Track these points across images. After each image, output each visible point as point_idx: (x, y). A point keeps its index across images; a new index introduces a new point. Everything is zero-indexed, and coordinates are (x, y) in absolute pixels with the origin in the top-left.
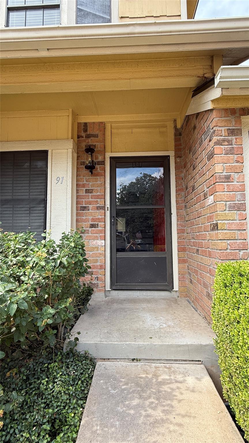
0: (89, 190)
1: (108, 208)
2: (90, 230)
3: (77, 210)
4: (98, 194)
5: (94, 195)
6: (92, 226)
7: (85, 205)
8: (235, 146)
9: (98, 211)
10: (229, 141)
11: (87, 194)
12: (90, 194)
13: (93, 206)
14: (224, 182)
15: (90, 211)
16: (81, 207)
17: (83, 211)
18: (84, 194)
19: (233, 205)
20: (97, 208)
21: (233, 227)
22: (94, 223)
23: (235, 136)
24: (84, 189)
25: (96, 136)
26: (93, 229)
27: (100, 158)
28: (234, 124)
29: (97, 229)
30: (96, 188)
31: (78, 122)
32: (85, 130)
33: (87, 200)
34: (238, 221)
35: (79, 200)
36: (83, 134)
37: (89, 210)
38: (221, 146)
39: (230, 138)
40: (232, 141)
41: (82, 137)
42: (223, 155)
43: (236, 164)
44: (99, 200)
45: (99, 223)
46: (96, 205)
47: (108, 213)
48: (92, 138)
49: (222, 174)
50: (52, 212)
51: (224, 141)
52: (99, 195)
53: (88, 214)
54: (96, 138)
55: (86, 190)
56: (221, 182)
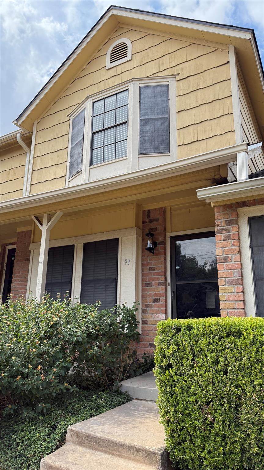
0: (152, 268)
1: (169, 283)
2: (153, 305)
3: (142, 286)
4: (160, 271)
5: (156, 272)
6: (155, 301)
7: (149, 281)
8: (232, 233)
9: (159, 287)
10: (227, 230)
11: (150, 272)
12: (153, 272)
13: (155, 282)
14: (224, 262)
15: (153, 287)
16: (145, 283)
17: (147, 287)
18: (148, 272)
19: (231, 280)
20: (159, 284)
21: (232, 298)
22: (156, 298)
23: (231, 225)
24: (148, 267)
25: (157, 220)
26: (156, 303)
27: (161, 239)
28: (230, 216)
29: (159, 303)
30: (158, 266)
31: (143, 210)
32: (149, 216)
33: (151, 277)
34: (236, 294)
35: (144, 277)
36: (147, 220)
37: (152, 286)
38: (221, 235)
39: (227, 227)
40: (229, 229)
41: (146, 222)
42: (223, 241)
43: (234, 247)
44: (159, 277)
45: (161, 298)
46: (158, 282)
47: (169, 288)
48: (154, 222)
49: (222, 256)
50: (121, 290)
51: (223, 230)
53: (151, 290)
54: (157, 222)
55: (150, 268)
56: (221, 263)
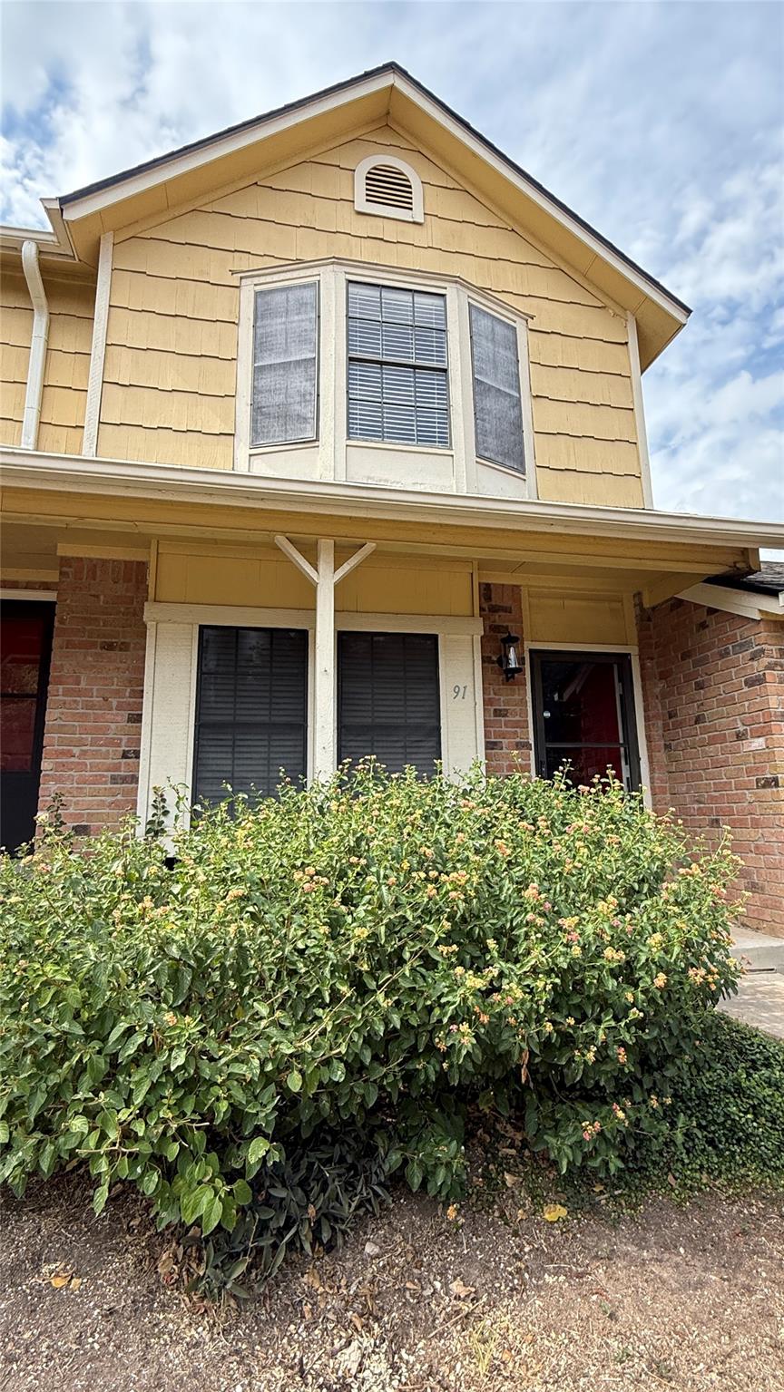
0: (500, 710)
4: (515, 718)
5: (509, 720)
7: (498, 738)
9: (518, 751)
11: (497, 718)
12: (503, 719)
13: (509, 742)
14: (781, 721)
15: (504, 750)
16: (491, 742)
17: (496, 751)
18: (492, 718)
20: (517, 746)
24: (492, 709)
25: (507, 610)
30: (513, 708)
32: (490, 598)
33: (499, 729)
35: (489, 730)
36: (486, 605)
37: (502, 749)
38: (774, 672)
41: (484, 610)
42: (777, 684)
44: (518, 730)
46: (513, 740)
47: (532, 755)
48: (500, 614)
49: (778, 710)
50: (450, 753)
52: (519, 721)
53: (501, 756)
54: (508, 614)
55: (495, 710)
